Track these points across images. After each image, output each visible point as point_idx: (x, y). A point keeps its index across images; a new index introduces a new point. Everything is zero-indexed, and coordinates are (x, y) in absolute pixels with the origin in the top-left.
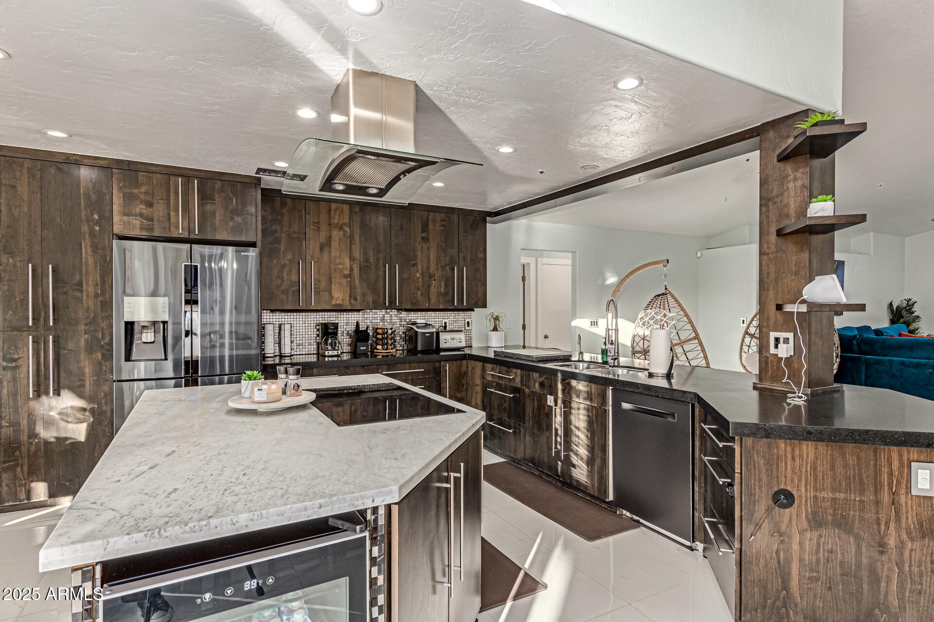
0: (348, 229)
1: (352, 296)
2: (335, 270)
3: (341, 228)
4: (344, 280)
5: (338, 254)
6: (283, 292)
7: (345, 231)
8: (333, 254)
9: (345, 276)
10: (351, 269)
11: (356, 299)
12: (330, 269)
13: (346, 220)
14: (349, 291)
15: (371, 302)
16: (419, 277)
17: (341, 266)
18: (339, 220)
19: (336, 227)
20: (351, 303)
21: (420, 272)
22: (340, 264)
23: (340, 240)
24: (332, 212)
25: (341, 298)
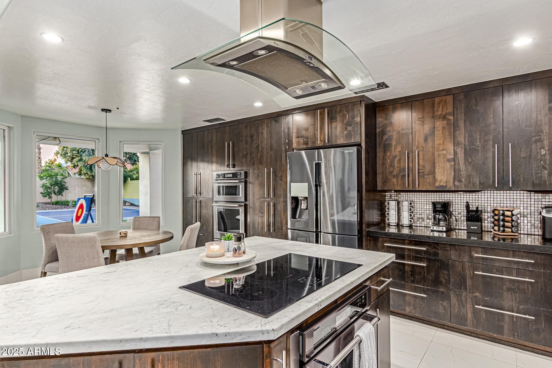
0: (451, 118)
1: (457, 177)
2: (439, 156)
3: (444, 117)
4: (448, 164)
5: (441, 142)
6: (394, 177)
7: (449, 120)
8: (437, 142)
9: (449, 160)
10: (455, 153)
11: (460, 181)
12: (433, 154)
13: (450, 109)
14: (453, 174)
15: (478, 183)
16: (545, 155)
17: (445, 152)
18: (442, 111)
19: (439, 118)
20: (454, 185)
21: (547, 148)
22: (443, 150)
23: (444, 128)
24: (436, 105)
25: (445, 180)
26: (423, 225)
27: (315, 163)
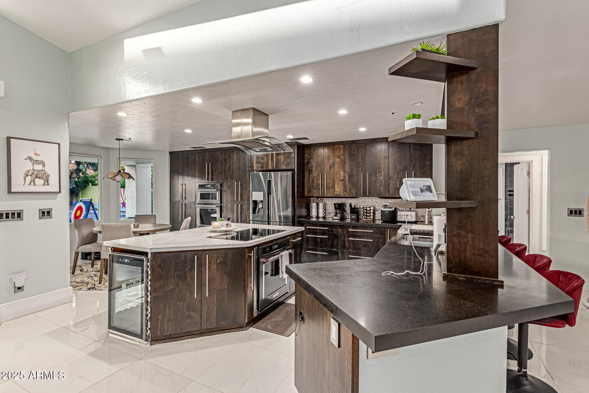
0: (343, 157)
1: (345, 190)
2: (337, 177)
3: (339, 157)
4: (341, 182)
5: (338, 170)
6: (314, 189)
7: (341, 158)
8: (336, 170)
9: (341, 180)
10: (344, 177)
11: (346, 192)
12: (334, 177)
13: (342, 153)
14: (343, 188)
15: (354, 193)
16: (382, 179)
17: (339, 176)
18: (338, 154)
19: (337, 157)
20: (344, 194)
21: (383, 176)
22: (339, 174)
23: (339, 163)
24: (335, 150)
25: (339, 191)
26: (331, 217)
27: (268, 180)
